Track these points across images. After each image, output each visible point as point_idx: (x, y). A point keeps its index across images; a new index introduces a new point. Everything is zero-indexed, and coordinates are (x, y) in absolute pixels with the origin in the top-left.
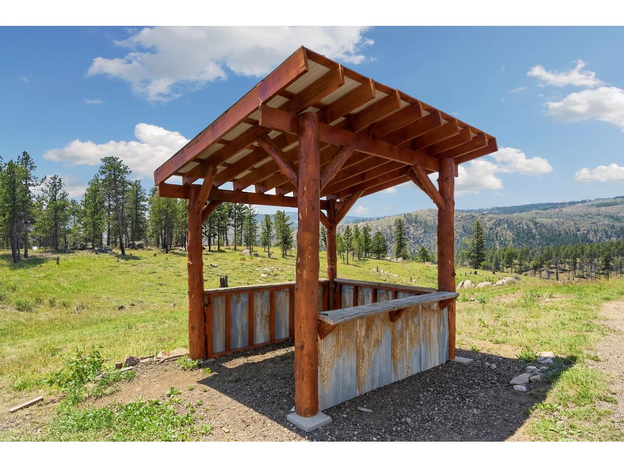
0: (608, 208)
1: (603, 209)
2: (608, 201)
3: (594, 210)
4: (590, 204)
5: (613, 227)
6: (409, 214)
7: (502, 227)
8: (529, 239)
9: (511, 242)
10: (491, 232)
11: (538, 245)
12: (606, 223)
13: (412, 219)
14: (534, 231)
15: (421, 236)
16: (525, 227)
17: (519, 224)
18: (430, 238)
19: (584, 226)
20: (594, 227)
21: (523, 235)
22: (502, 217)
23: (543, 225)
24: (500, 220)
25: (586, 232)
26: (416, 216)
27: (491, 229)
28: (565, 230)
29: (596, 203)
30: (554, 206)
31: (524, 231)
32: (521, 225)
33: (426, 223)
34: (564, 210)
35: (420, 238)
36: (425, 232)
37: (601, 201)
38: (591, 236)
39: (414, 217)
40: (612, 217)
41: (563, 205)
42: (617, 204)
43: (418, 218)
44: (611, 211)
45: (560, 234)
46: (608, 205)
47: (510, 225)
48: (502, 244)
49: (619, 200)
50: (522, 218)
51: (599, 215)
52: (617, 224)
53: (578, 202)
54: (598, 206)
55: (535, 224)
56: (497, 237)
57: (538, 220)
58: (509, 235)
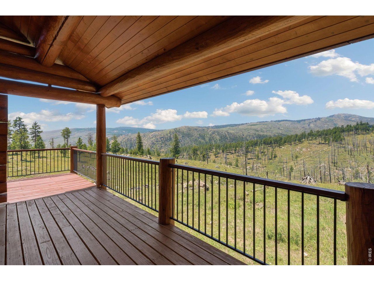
0: (254, 126)
1: (253, 127)
2: (255, 124)
3: (249, 127)
4: (249, 124)
5: (255, 134)
6: (176, 129)
7: (215, 134)
8: (225, 139)
9: (219, 141)
10: (211, 136)
11: (229, 142)
12: (253, 132)
13: (177, 131)
14: (227, 136)
15: (181, 139)
16: (224, 134)
17: (222, 133)
18: (185, 139)
19: (246, 134)
20: (249, 134)
21: (223, 138)
22: (215, 130)
23: (231, 134)
24: (215, 131)
25: (246, 136)
26: (179, 129)
27: (211, 135)
28: (239, 135)
29: (250, 124)
30: (236, 125)
31: (223, 136)
32: (223, 133)
33: (183, 132)
34: (239, 127)
35: (180, 139)
36: (183, 137)
37: (252, 124)
38: (248, 138)
39: (178, 129)
40: (255, 130)
41: (239, 125)
42: (257, 125)
43: (180, 130)
44: (255, 128)
45: (237, 137)
46: (254, 125)
47: (218, 134)
48: (215, 141)
49: (258, 123)
50: (223, 130)
51: (251, 129)
52: (257, 133)
53: (244, 124)
54: (251, 125)
55: (228, 133)
56: (213, 138)
57: (229, 131)
58: (218, 137)
